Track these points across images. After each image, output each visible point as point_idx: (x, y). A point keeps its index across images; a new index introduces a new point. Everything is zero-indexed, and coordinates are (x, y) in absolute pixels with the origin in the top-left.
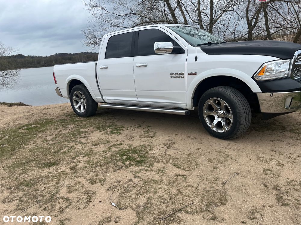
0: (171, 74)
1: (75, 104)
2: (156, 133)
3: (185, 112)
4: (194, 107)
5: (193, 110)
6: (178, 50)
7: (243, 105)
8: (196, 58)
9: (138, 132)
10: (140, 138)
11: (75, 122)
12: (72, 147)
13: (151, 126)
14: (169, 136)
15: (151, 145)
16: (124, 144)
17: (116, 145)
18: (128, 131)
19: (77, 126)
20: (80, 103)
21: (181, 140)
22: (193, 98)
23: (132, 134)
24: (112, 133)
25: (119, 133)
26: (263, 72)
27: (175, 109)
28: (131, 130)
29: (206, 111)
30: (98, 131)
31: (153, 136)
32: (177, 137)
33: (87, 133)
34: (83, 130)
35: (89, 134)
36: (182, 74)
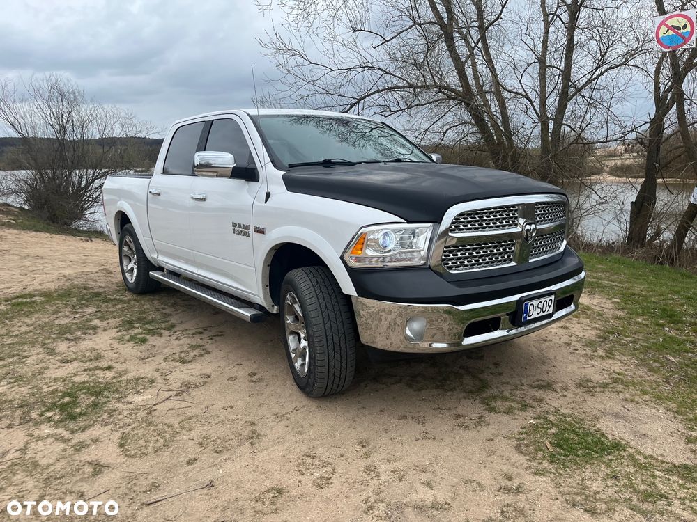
0: (234, 225)
1: (125, 263)
2: (208, 353)
3: (249, 315)
4: (276, 307)
5: (275, 312)
7: (326, 320)
8: (268, 195)
9: (180, 345)
10: (162, 361)
11: (106, 302)
12: (26, 357)
13: (221, 335)
14: (219, 367)
15: (159, 379)
16: (115, 370)
17: (97, 368)
18: (168, 338)
19: (99, 311)
20: (133, 261)
21: (228, 380)
22: (267, 286)
23: (166, 347)
24: (132, 338)
25: (144, 341)
26: (360, 247)
27: (244, 305)
28: (175, 338)
29: (289, 320)
30: (116, 330)
31: (190, 361)
32: (232, 370)
33: (91, 332)
34: (96, 322)
35: (95, 333)
36: (247, 227)
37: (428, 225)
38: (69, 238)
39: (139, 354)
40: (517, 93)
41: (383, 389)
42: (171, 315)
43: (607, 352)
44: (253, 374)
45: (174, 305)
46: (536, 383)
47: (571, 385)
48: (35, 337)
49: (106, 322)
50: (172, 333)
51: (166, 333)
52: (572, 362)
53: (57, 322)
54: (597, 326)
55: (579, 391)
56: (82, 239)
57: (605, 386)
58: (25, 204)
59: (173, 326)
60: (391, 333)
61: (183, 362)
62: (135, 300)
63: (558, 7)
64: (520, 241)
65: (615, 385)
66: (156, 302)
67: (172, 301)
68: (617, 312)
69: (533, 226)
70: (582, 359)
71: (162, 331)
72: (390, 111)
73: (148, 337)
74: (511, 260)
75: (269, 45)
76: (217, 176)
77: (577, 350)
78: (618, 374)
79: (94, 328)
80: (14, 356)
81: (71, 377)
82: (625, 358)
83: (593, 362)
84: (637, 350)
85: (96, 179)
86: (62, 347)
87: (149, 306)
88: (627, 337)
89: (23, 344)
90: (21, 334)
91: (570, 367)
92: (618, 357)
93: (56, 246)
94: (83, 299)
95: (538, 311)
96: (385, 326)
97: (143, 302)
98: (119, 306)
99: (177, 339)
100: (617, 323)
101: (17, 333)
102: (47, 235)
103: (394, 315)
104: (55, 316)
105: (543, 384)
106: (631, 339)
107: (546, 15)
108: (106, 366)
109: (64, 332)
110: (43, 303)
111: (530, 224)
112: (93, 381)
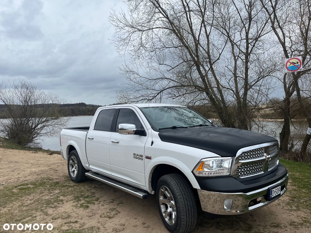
0: (134, 154)
1: (70, 168)
2: (119, 212)
3: (142, 195)
4: (153, 191)
5: (153, 194)
6: (141, 132)
7: (185, 200)
8: (152, 143)
9: (105, 209)
10: (99, 218)
11: (63, 187)
12: (35, 217)
13: (122, 203)
14: (127, 220)
15: (102, 228)
16: (79, 223)
17: (70, 222)
18: (98, 205)
19: (61, 192)
20: (74, 167)
21: (134, 227)
22: (150, 182)
23: (98, 210)
24: (82, 206)
25: (87, 207)
26: (201, 167)
27: (138, 190)
28: (101, 205)
29: (161, 198)
30: (72, 201)
31: (112, 217)
32: (133, 222)
33: (61, 203)
34: (61, 198)
35: (63, 204)
36: (142, 156)
37: (230, 158)
38: (27, 152)
39: (88, 214)
40: (228, 88)
41: (206, 230)
42: (95, 193)
43: (296, 207)
44: (144, 224)
45: (95, 188)
46: (272, 225)
47: (287, 225)
48: (36, 206)
49: (66, 197)
50: (99, 203)
51: (96, 202)
52: (283, 213)
53: (43, 198)
54: (288, 195)
55: (292, 227)
56: (33, 152)
57: (302, 224)
58: (7, 136)
59: (98, 199)
60: (215, 204)
61: (110, 218)
62: (76, 186)
63: (240, 53)
64: (265, 162)
65: (305, 224)
66: (86, 186)
67: (93, 186)
68: (293, 187)
69: (269, 156)
70: (287, 212)
71: (94, 202)
72: (175, 96)
73: (89, 205)
74: (262, 171)
75: (124, 70)
76: (128, 134)
77: (283, 207)
78: (305, 218)
79: (62, 201)
80: (29, 216)
81: (60, 227)
82: (305, 210)
83: (292, 213)
84: (308, 205)
85: (39, 124)
86: (50, 211)
87: (84, 188)
88: (302, 199)
89: (32, 210)
90: (29, 205)
91: (284, 216)
92: (301, 210)
93: (22, 156)
94: (52, 186)
95: (275, 193)
96: (212, 201)
97: (80, 186)
98: (70, 189)
99: (102, 205)
100: (295, 193)
101: (26, 204)
102: (17, 151)
103: (216, 197)
104: (41, 195)
105: (275, 225)
106: (303, 200)
107: (235, 57)
108: (74, 221)
109: (48, 203)
110: (33, 188)
111: (268, 155)
112: (72, 229)
